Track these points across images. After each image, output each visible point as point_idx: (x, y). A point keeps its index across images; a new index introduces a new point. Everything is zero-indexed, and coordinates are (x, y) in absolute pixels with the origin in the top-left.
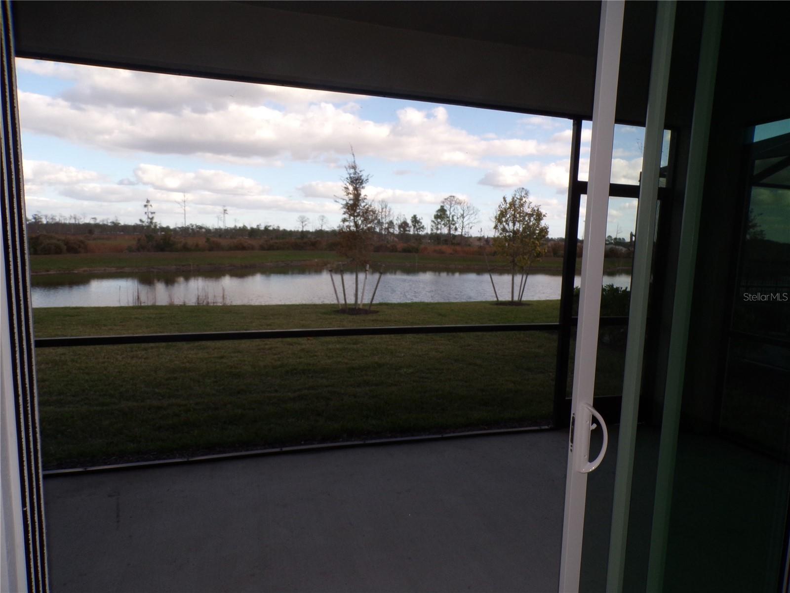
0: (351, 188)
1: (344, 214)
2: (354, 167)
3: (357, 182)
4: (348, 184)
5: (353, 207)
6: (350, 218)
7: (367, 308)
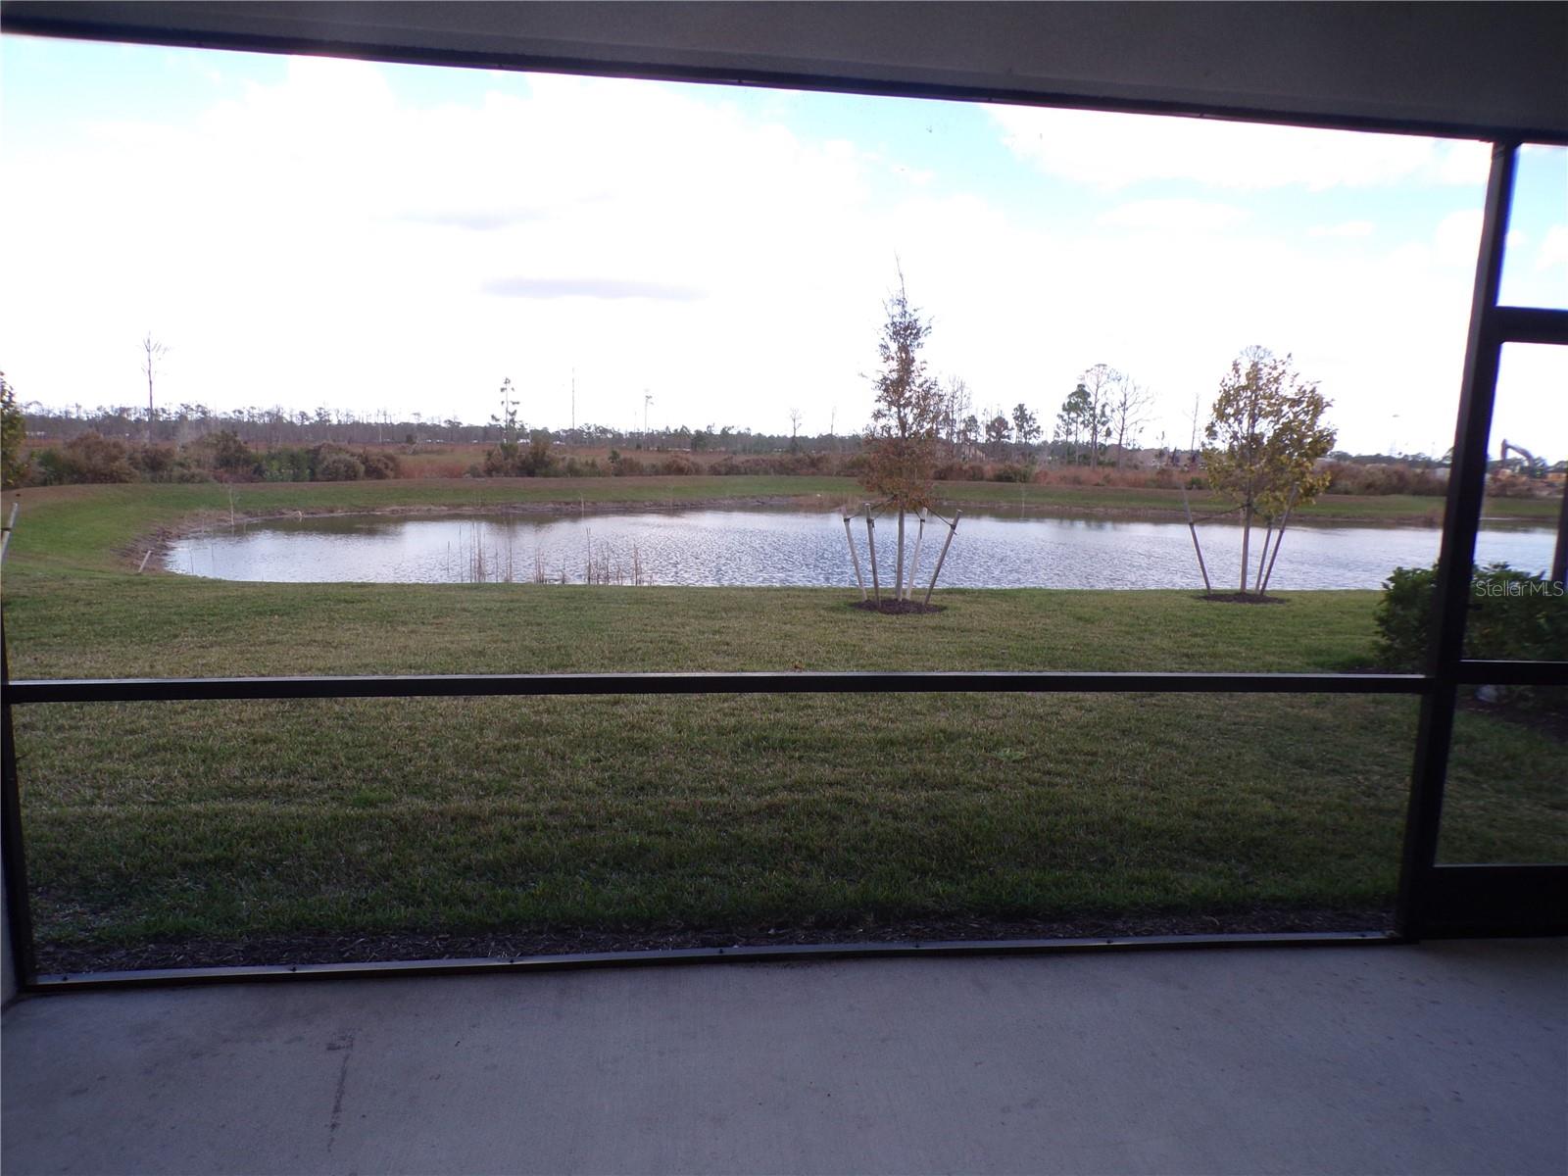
0: (894, 347)
1: (878, 401)
2: (902, 302)
3: (906, 333)
4: (887, 339)
5: (895, 388)
6: (890, 410)
7: (922, 599)
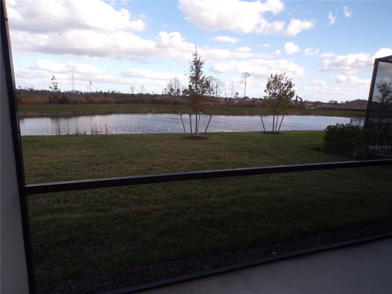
0: (194, 67)
1: (190, 82)
2: (196, 55)
3: (197, 64)
4: (193, 65)
5: (195, 79)
6: (193, 85)
7: (202, 136)
